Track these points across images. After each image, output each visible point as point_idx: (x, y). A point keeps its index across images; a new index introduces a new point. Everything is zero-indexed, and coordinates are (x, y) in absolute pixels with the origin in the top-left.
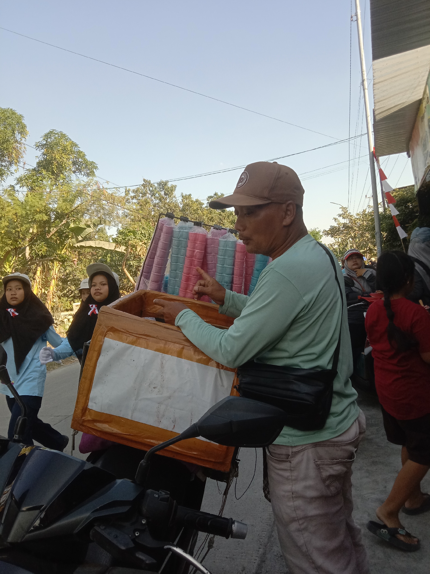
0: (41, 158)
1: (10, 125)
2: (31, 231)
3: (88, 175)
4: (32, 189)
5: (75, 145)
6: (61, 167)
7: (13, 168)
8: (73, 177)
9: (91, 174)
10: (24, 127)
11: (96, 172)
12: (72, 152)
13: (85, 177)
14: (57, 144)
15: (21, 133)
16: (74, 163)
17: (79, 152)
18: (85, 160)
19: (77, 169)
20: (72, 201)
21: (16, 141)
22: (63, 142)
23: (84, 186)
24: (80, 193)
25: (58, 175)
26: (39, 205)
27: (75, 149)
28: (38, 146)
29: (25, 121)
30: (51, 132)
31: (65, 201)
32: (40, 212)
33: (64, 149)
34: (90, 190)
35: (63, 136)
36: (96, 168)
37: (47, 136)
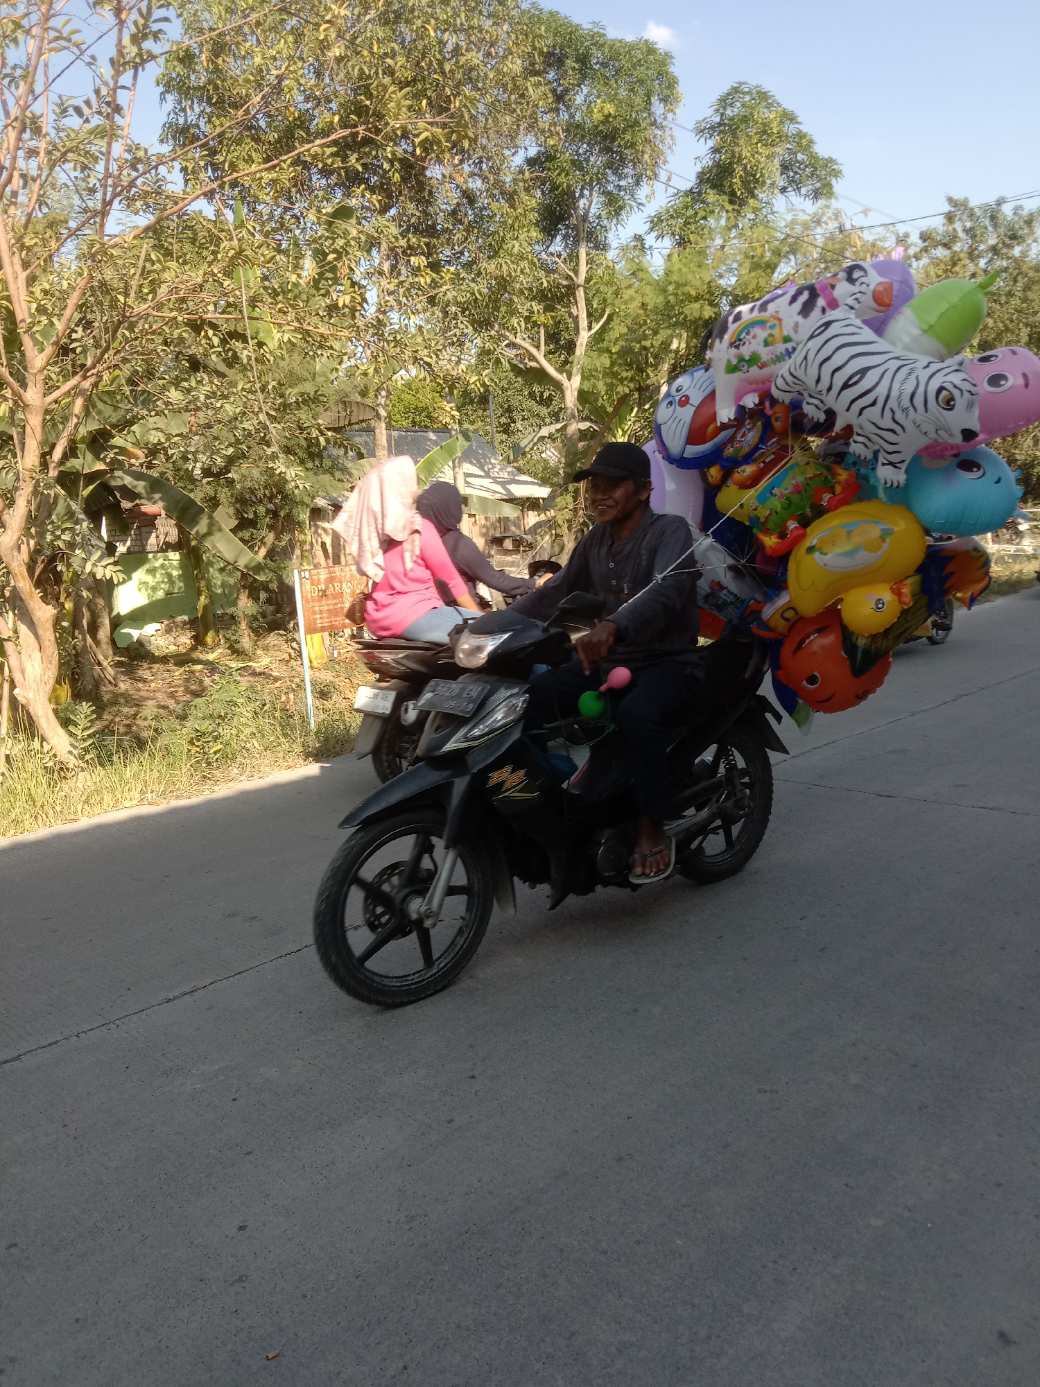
0: (707, 161)
1: (641, 82)
2: (674, 346)
3: (817, 195)
4: (682, 243)
5: (789, 117)
6: (752, 182)
7: (642, 192)
8: (780, 202)
9: (823, 191)
10: (671, 83)
11: (838, 186)
12: (782, 137)
13: (809, 202)
14: (745, 120)
15: (665, 100)
16: (785, 167)
17: (801, 136)
18: (813, 156)
19: (792, 181)
20: (771, 267)
21: (654, 123)
22: (763, 114)
23: (806, 226)
24: (793, 247)
25: (742, 203)
26: (697, 281)
27: (791, 129)
28: (703, 130)
29: (675, 69)
30: (735, 90)
31: (755, 267)
32: (697, 298)
33: (764, 131)
34: (819, 235)
35: (763, 96)
36: (837, 174)
37: (724, 102)
